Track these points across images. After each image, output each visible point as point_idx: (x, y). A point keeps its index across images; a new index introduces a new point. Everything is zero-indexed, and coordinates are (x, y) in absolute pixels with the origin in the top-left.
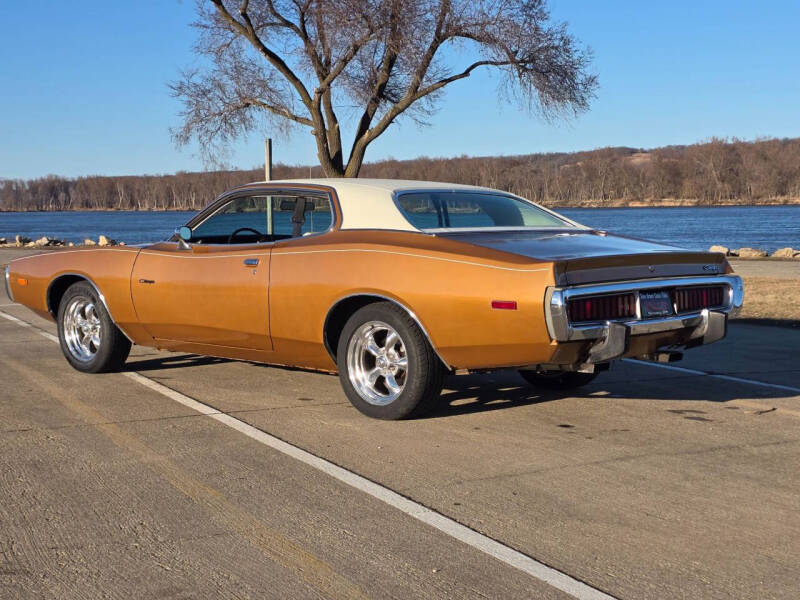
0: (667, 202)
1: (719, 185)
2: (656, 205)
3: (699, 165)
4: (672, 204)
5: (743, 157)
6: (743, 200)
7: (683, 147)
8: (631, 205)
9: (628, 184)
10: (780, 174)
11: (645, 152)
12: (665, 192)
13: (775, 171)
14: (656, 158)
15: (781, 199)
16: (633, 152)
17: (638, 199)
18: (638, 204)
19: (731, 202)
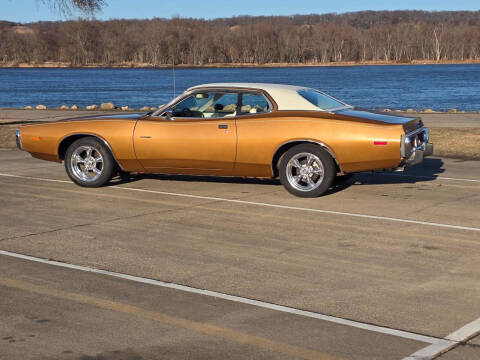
0: (48, 65)
1: (86, 52)
2: (40, 66)
3: (70, 38)
4: (52, 66)
5: (101, 32)
6: (103, 64)
7: (50, 23)
8: (21, 66)
9: (18, 50)
10: (128, 45)
11: (21, 25)
12: (46, 57)
13: (124, 44)
14: (38, 31)
15: (129, 64)
16: (13, 25)
17: (26, 62)
18: (26, 65)
19: (95, 65)
